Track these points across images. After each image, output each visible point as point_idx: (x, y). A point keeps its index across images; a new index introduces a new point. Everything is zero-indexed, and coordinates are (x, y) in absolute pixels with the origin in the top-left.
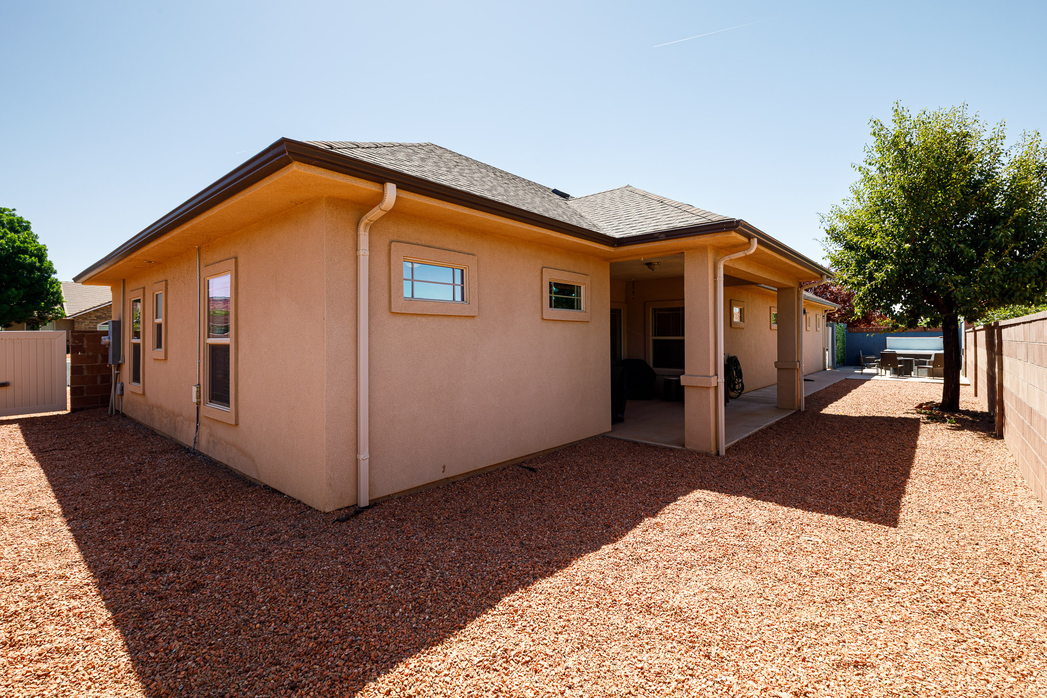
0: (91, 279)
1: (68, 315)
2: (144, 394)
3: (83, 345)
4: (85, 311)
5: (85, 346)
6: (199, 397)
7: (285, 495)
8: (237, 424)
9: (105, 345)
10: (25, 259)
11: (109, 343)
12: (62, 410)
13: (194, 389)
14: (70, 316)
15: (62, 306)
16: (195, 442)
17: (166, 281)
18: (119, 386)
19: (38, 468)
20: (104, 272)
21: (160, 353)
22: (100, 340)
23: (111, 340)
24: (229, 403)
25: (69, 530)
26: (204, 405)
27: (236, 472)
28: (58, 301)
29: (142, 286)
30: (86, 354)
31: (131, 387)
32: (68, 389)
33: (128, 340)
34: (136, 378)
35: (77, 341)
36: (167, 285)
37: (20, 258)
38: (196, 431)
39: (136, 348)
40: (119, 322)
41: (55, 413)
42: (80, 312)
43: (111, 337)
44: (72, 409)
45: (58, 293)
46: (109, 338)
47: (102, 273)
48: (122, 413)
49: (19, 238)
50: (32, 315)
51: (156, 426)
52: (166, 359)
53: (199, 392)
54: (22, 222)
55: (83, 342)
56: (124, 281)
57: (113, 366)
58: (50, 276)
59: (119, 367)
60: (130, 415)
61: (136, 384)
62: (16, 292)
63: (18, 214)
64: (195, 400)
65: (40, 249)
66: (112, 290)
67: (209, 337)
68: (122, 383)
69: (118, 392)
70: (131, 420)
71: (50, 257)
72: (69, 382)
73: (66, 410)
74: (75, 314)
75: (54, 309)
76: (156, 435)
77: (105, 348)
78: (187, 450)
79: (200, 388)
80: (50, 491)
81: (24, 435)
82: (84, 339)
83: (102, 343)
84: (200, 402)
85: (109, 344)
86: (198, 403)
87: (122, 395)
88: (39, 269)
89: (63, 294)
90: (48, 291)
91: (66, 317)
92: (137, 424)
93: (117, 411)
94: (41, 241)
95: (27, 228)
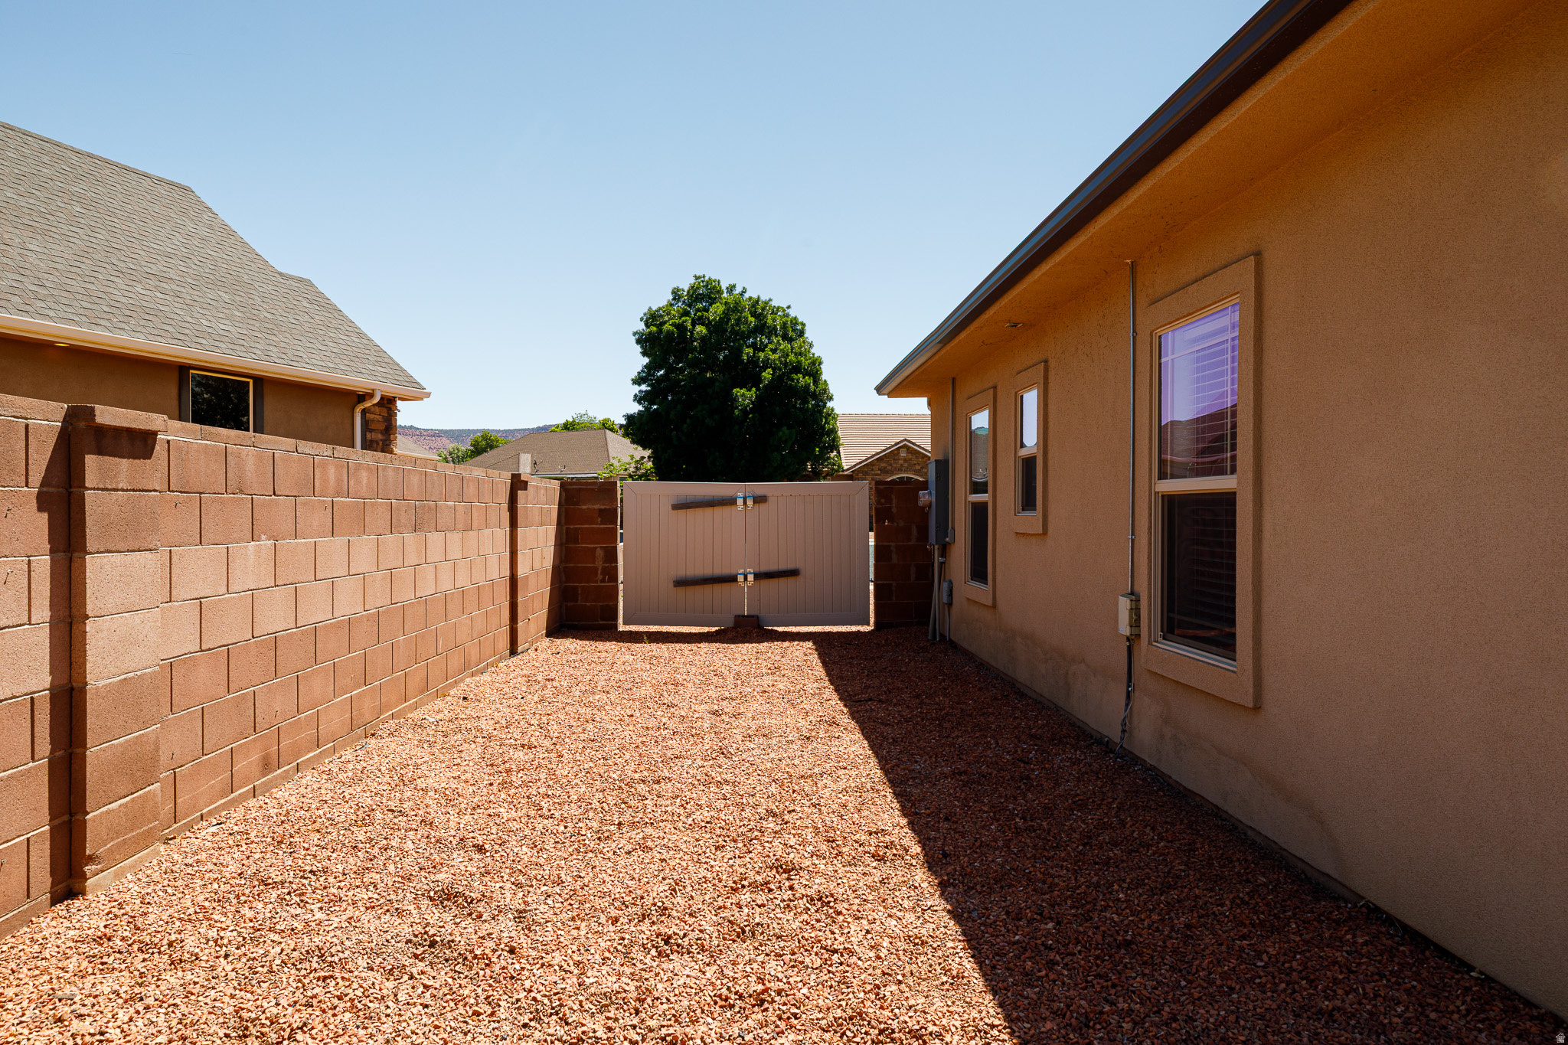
0: (905, 383)
1: (846, 468)
2: (994, 606)
3: (890, 508)
4: (866, 460)
5: (894, 510)
6: (1135, 623)
7: (1472, 968)
8: (1257, 708)
9: (923, 508)
10: (798, 380)
11: (931, 503)
12: (862, 625)
13: (1124, 604)
14: (848, 470)
15: (839, 452)
16: (1124, 731)
17: (1046, 361)
18: (945, 586)
19: (858, 735)
20: (929, 363)
21: (1031, 520)
22: (916, 497)
23: (934, 500)
24: (1234, 651)
25: (949, 912)
26: (1150, 643)
27: (1250, 833)
28: (834, 446)
29: (991, 384)
30: (895, 524)
31: (966, 589)
32: (872, 587)
33: (962, 500)
34: (979, 571)
35: (883, 501)
36: (1046, 370)
37: (793, 380)
38: (1127, 705)
39: (979, 513)
40: (946, 461)
41: (854, 628)
42: (860, 463)
43: (934, 492)
44: (876, 623)
45: (833, 431)
46: (930, 493)
47: (924, 368)
48: (950, 639)
49: (792, 348)
50: (805, 469)
51: (1022, 675)
52: (1045, 532)
53: (1135, 610)
54: (797, 323)
55: (891, 504)
56: (954, 380)
57: (936, 547)
58: (824, 406)
59: (945, 549)
60: (965, 645)
61: (978, 585)
62: (787, 432)
63: (792, 313)
64: (1125, 629)
65: (813, 363)
66: (929, 404)
67: (1162, 476)
68: (951, 582)
69: (945, 599)
70: (970, 656)
71: (827, 374)
72: (872, 576)
73: (868, 624)
74: (855, 466)
75: (829, 458)
76: (1022, 695)
77: (923, 513)
78: (1106, 746)
79: (1138, 601)
80: (888, 793)
81: (822, 662)
82: (893, 497)
83: (921, 504)
84: (1138, 636)
85: (930, 506)
86: (1133, 640)
87: (950, 604)
88: (814, 396)
89: (839, 433)
90: (823, 427)
91: (843, 471)
92: (981, 666)
93: (942, 636)
94: (816, 351)
95: (801, 333)
